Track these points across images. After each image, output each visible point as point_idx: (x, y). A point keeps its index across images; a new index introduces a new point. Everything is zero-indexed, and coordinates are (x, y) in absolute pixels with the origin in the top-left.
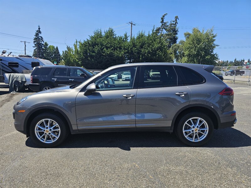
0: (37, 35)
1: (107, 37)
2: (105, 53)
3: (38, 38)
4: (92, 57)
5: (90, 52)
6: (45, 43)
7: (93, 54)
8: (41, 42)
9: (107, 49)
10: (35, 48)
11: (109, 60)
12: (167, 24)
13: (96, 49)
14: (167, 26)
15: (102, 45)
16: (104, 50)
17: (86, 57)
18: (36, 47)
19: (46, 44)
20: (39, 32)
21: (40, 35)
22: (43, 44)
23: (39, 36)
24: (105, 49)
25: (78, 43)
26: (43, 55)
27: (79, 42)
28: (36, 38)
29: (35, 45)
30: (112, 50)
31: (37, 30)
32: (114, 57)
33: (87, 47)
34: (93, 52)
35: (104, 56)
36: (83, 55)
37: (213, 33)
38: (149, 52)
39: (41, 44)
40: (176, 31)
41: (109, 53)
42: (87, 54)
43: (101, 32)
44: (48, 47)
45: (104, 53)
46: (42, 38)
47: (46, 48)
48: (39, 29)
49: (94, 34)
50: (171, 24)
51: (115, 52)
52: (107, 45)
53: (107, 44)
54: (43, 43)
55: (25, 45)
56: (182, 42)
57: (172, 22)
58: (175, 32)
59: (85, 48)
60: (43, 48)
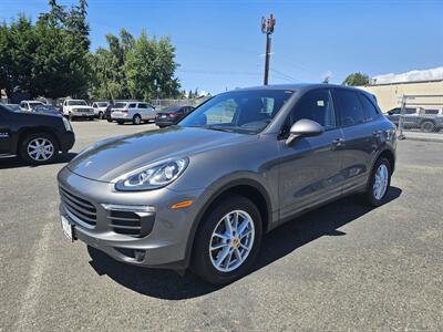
12: (65, 11)
14: (65, 15)
37: (171, 43)
38: (52, 64)
40: (85, 29)
50: (74, 13)
56: (101, 51)
57: (76, 10)
58: (83, 29)
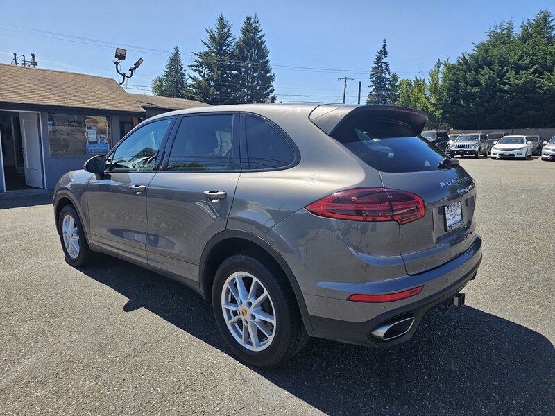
0: (379, 60)
1: (526, 38)
2: (509, 84)
3: (379, 66)
4: (469, 97)
5: (466, 86)
6: (393, 75)
7: (473, 90)
8: (386, 74)
9: (517, 73)
10: (371, 89)
11: (519, 101)
13: (485, 76)
15: (503, 63)
16: (508, 75)
17: (455, 101)
18: (373, 87)
19: (395, 78)
20: (384, 53)
21: (385, 60)
22: (387, 79)
23: (382, 63)
24: (511, 74)
25: (442, 67)
26: (385, 101)
27: (445, 65)
28: (376, 68)
29: (373, 82)
30: (534, 73)
31: (379, 51)
32: (539, 93)
33: (461, 73)
34: (476, 84)
35: (506, 92)
36: (449, 96)
39: (385, 78)
41: (520, 82)
42: (457, 92)
43: (510, 30)
44: (397, 83)
45: (505, 84)
46: (387, 65)
47: (393, 86)
48: (385, 46)
49: (488, 38)
51: (543, 78)
52: (521, 62)
53: (519, 60)
54: (388, 76)
55: (346, 85)
59: (456, 76)
60: (387, 86)
